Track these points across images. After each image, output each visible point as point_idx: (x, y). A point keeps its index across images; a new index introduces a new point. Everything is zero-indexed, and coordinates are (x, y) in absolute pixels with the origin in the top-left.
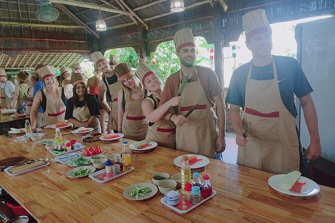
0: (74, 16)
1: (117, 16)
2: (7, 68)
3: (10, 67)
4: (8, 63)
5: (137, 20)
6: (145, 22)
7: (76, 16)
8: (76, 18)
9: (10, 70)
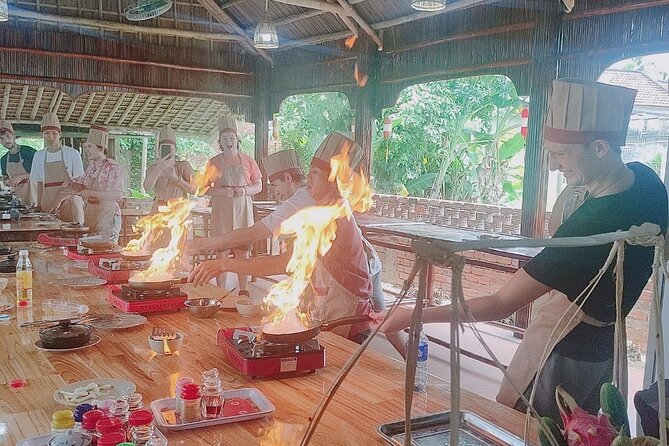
0: (220, 11)
1: (314, 14)
2: (69, 124)
3: (76, 121)
4: (70, 113)
5: (358, 26)
6: (377, 32)
7: (226, 10)
8: (224, 14)
9: (75, 129)
